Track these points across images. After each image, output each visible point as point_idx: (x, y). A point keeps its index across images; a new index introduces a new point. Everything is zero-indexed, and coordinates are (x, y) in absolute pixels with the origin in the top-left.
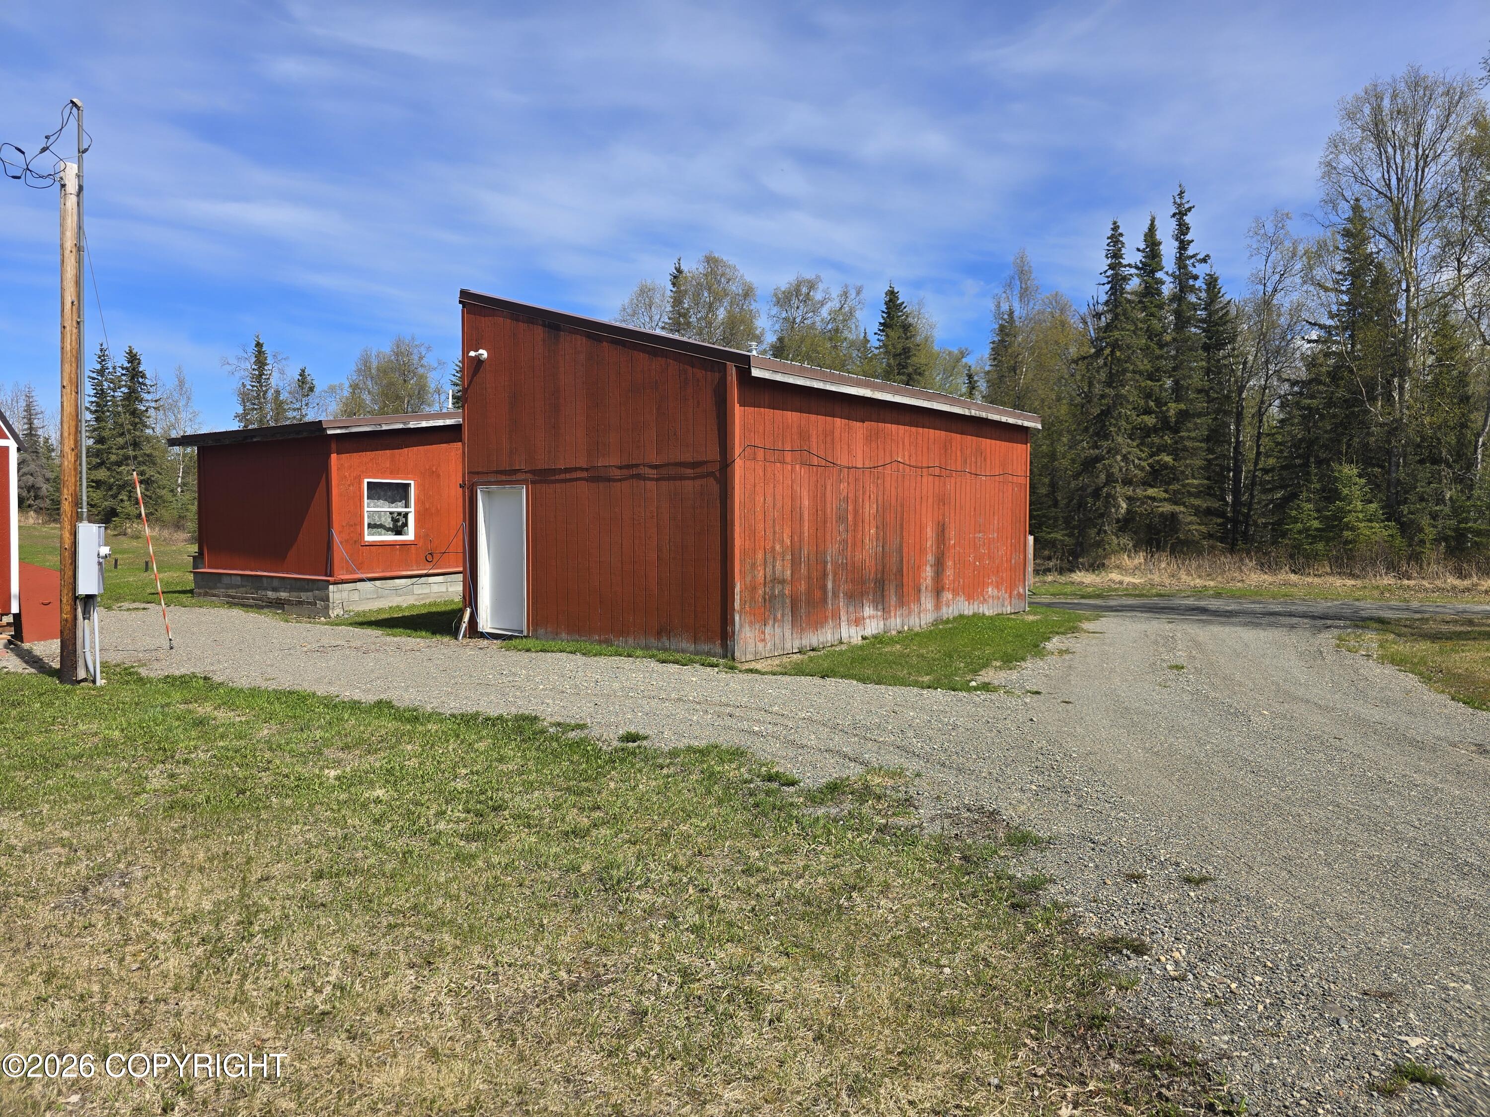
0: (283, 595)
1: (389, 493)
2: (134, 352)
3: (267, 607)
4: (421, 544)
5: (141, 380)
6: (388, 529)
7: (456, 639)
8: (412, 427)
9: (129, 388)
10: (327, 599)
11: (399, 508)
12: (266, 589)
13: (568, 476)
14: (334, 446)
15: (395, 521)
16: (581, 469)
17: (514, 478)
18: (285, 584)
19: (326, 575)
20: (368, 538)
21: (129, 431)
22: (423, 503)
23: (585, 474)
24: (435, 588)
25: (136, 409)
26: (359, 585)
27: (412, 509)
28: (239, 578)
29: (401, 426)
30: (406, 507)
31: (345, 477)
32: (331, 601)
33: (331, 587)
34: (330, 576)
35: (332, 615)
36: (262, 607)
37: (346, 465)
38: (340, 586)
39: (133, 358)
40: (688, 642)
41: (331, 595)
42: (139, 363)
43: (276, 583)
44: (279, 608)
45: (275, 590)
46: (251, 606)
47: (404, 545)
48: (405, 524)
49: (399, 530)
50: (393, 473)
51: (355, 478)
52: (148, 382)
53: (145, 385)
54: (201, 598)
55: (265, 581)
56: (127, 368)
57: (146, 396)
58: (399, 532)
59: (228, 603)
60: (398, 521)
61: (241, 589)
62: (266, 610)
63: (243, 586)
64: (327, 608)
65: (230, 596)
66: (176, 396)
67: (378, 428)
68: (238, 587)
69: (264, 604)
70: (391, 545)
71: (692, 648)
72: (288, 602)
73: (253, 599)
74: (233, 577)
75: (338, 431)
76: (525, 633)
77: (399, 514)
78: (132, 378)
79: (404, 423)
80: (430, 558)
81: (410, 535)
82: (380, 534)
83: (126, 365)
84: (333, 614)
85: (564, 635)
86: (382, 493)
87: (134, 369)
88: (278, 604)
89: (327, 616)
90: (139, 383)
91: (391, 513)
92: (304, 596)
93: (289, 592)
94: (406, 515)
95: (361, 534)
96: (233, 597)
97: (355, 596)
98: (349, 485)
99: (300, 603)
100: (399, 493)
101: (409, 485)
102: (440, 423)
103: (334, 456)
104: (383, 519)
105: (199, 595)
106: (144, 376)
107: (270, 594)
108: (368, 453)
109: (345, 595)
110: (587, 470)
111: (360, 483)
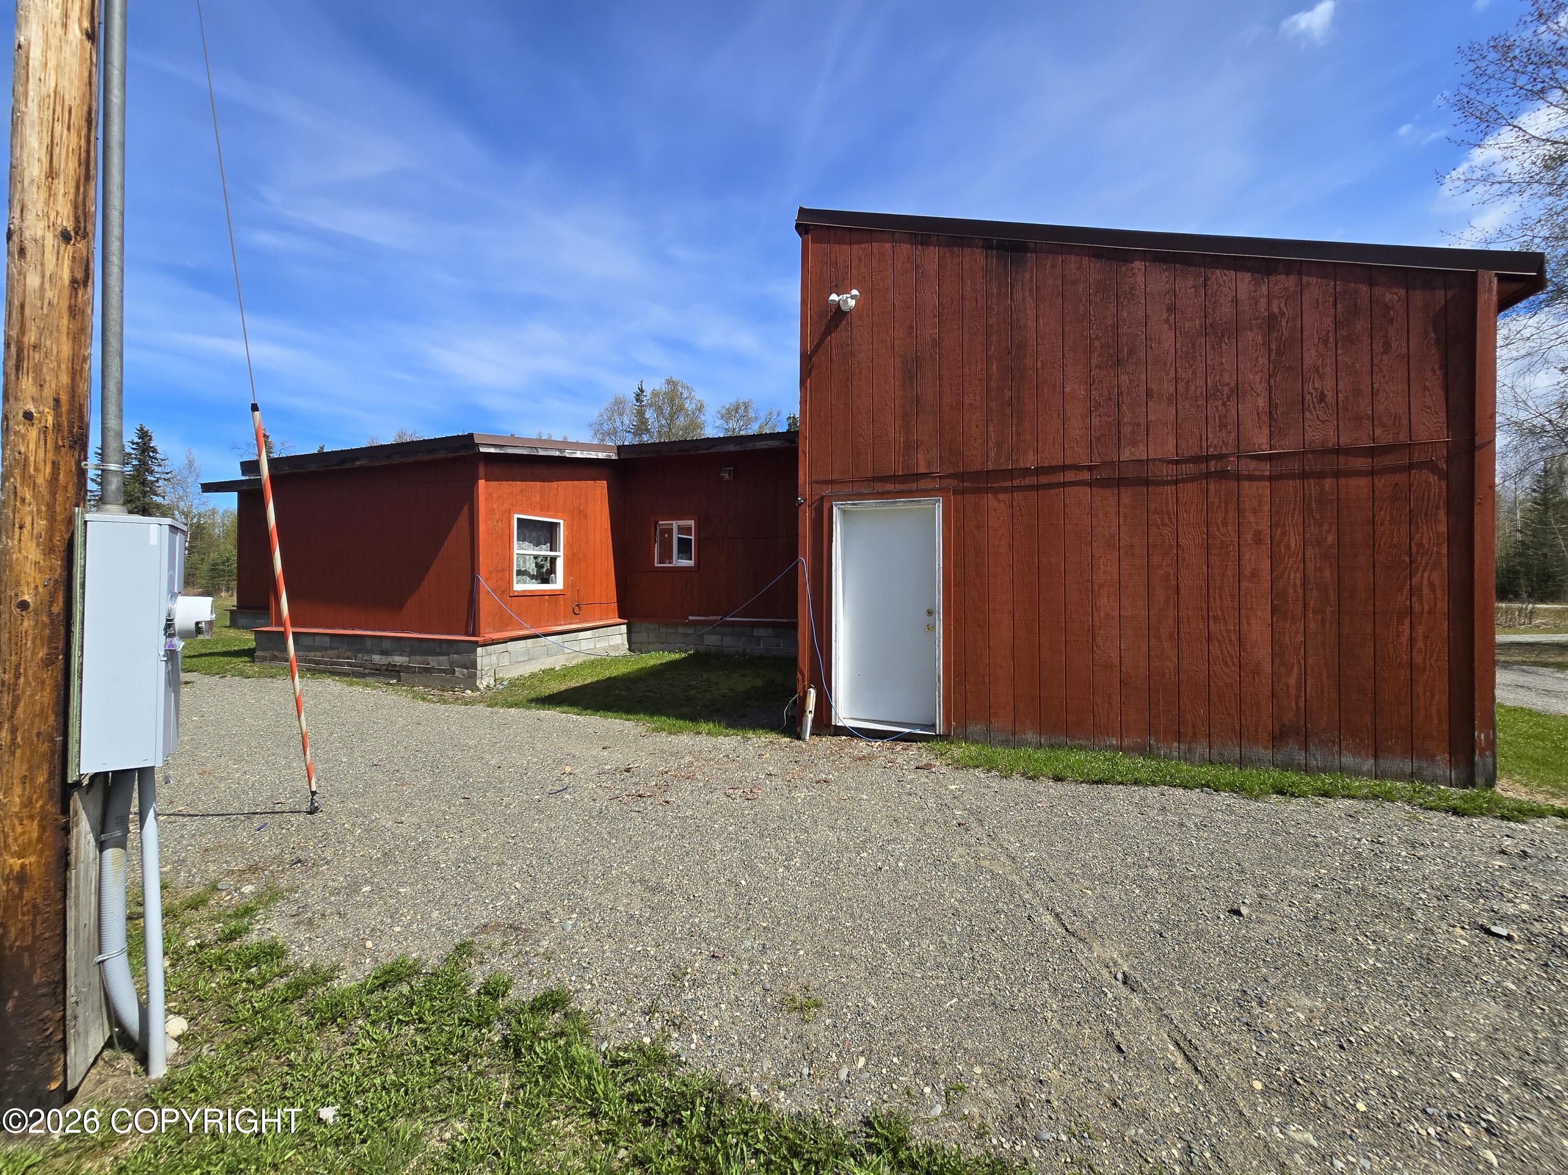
0: (399, 660)
1: (534, 534)
2: (146, 429)
3: (372, 675)
4: (568, 594)
5: (151, 454)
6: (533, 577)
7: (799, 737)
8: (568, 456)
9: (140, 460)
10: (474, 665)
11: (544, 551)
12: (371, 652)
13: (1044, 480)
14: (482, 470)
15: (539, 566)
16: (1077, 468)
17: (914, 486)
18: (400, 645)
19: (467, 634)
20: (518, 587)
21: (138, 498)
22: (571, 546)
23: (1086, 476)
24: (585, 646)
25: (145, 480)
26: (510, 645)
27: (560, 554)
28: (327, 639)
29: (557, 454)
30: (551, 550)
31: (493, 510)
32: (479, 668)
33: (479, 650)
34: (474, 635)
35: (481, 686)
36: (364, 676)
37: (495, 496)
38: (489, 647)
39: (144, 435)
40: (1355, 753)
41: (479, 660)
42: (150, 439)
43: (386, 645)
44: (392, 677)
45: (384, 653)
46: (347, 674)
47: (553, 595)
48: (552, 570)
49: (545, 576)
50: (544, 510)
51: (504, 512)
52: (158, 456)
53: (156, 459)
54: (266, 664)
55: (369, 643)
56: (137, 443)
57: (156, 469)
58: (545, 581)
59: (308, 670)
60: (542, 566)
61: (330, 652)
62: (370, 680)
63: (332, 648)
64: (473, 677)
65: (310, 661)
66: (185, 473)
67: (534, 453)
68: (326, 649)
69: (367, 671)
70: (540, 595)
71: (1368, 764)
72: (407, 669)
73: (349, 664)
74: (317, 638)
75: (492, 450)
76: (940, 729)
77: (545, 558)
78: (143, 452)
79: (560, 450)
80: (577, 611)
81: (558, 583)
82: (525, 583)
83: (136, 440)
84: (482, 684)
85: (1030, 736)
86: (527, 534)
87: (145, 444)
88: (391, 673)
89: (475, 688)
90: (150, 457)
91: (536, 557)
92: (433, 661)
93: (409, 656)
94: (553, 560)
95: (510, 583)
96: (318, 663)
97: (505, 660)
98: (497, 521)
99: (427, 670)
100: (546, 533)
101: (557, 524)
102: (593, 455)
103: (482, 483)
104: (528, 564)
105: (264, 659)
106: (155, 451)
107: (377, 658)
108: (519, 483)
109: (494, 658)
110: (1090, 468)
111: (510, 519)
